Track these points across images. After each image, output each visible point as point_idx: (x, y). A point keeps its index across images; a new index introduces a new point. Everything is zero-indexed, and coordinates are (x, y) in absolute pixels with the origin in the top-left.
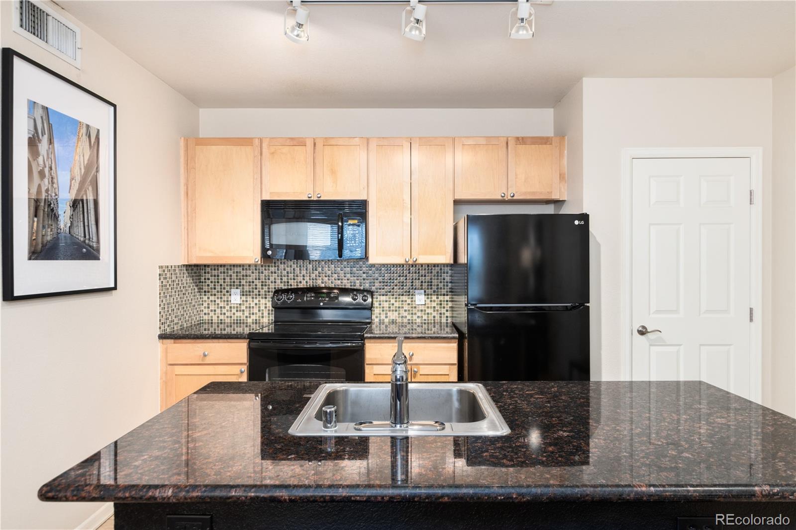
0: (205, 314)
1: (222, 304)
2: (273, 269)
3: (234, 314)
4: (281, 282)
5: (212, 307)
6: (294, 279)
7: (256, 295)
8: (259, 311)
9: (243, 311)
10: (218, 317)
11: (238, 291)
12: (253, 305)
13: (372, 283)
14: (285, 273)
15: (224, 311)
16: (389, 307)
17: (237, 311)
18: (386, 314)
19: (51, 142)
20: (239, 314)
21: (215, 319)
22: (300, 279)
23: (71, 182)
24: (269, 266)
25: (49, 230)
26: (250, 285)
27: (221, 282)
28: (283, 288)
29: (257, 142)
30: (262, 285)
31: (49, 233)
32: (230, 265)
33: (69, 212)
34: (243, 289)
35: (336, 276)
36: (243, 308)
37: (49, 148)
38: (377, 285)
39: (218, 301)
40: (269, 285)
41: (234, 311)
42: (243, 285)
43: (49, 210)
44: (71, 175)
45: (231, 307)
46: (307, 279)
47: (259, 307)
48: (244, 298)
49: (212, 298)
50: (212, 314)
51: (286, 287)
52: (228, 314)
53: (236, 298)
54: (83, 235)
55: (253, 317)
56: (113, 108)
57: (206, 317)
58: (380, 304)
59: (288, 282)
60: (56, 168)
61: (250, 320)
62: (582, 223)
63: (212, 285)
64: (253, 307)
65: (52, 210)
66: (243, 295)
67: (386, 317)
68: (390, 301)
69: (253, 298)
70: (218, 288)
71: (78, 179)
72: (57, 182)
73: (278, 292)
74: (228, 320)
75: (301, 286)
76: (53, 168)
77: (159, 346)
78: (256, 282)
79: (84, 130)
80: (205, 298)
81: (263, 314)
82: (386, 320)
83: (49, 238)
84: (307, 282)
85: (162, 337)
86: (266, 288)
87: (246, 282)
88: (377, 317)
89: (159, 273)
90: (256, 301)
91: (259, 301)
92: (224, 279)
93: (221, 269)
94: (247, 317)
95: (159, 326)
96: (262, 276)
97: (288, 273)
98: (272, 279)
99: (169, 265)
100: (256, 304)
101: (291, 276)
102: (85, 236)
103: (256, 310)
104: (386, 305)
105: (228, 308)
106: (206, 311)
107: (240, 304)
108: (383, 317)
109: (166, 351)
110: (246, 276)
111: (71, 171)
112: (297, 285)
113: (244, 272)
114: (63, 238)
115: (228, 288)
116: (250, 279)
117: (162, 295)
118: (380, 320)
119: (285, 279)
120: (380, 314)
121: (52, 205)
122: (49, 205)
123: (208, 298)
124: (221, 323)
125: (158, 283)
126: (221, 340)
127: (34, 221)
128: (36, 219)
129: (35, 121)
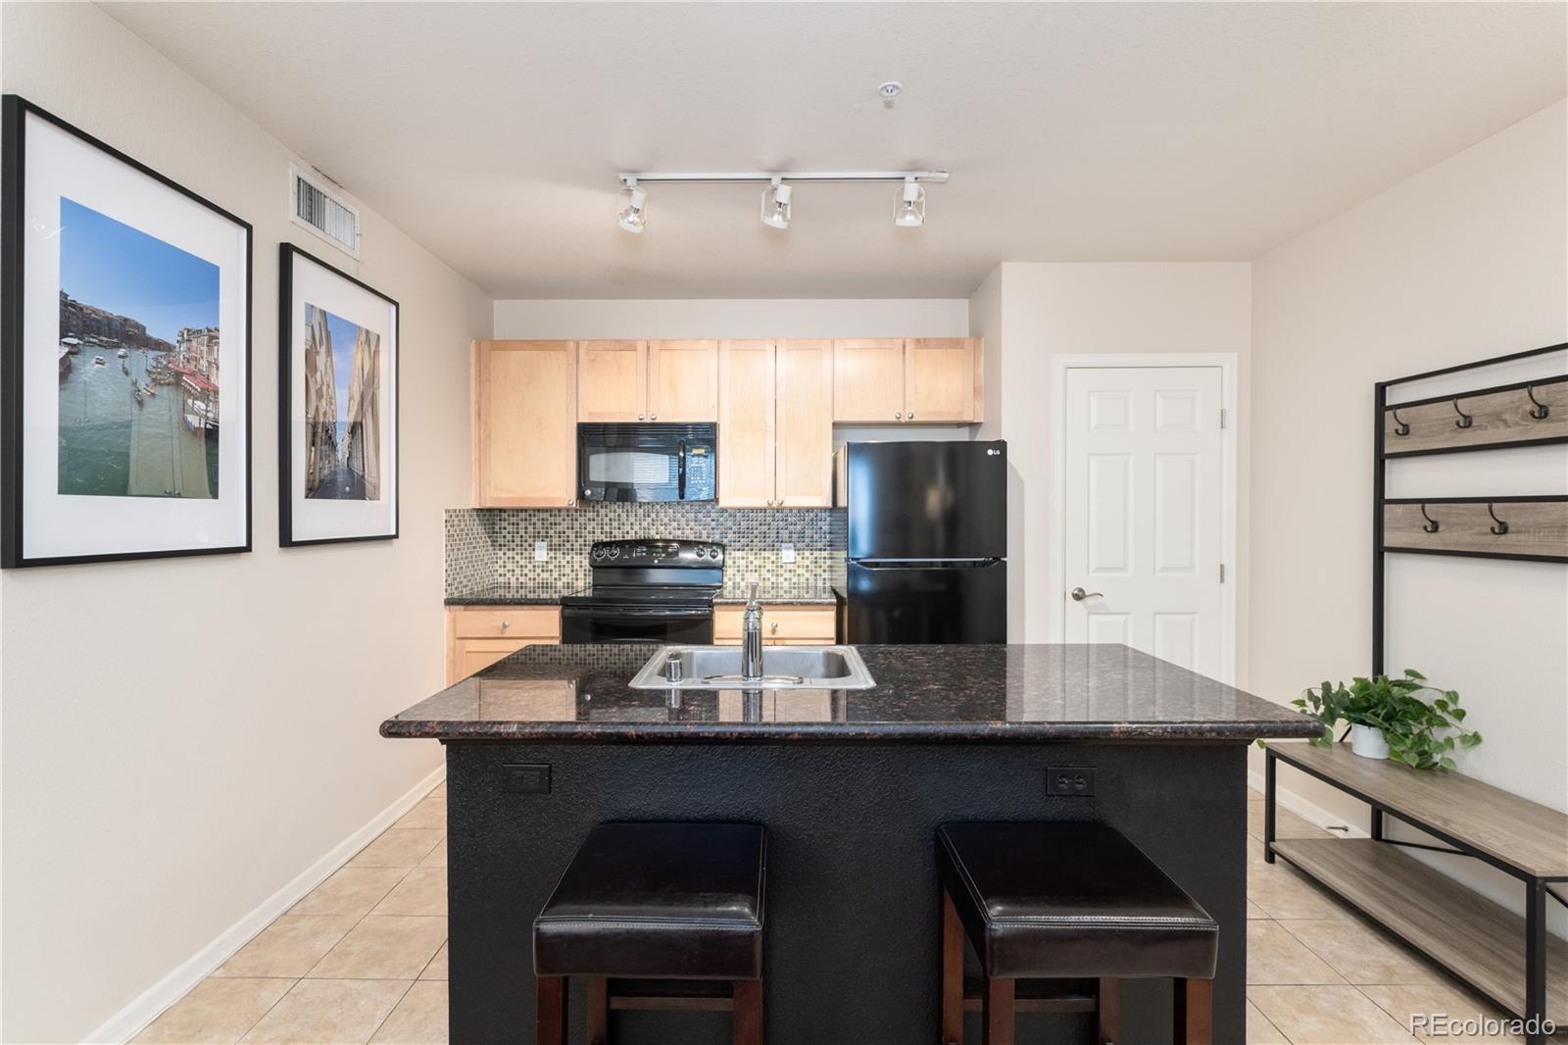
0: (500, 575)
1: (522, 562)
2: (590, 515)
3: (539, 575)
4: (602, 533)
5: (510, 566)
6: (619, 529)
7: (568, 549)
8: (572, 571)
9: (551, 571)
10: (517, 579)
11: (545, 544)
12: (564, 563)
13: (724, 534)
14: (606, 520)
15: (525, 571)
16: (747, 567)
17: (543, 571)
18: (743, 575)
19: (329, 353)
20: (546, 575)
21: (513, 581)
22: (627, 528)
23: (349, 402)
24: (585, 511)
25: (327, 462)
26: (560, 537)
27: (522, 532)
28: (605, 540)
29: (572, 345)
30: (576, 537)
32: (534, 510)
34: (551, 541)
35: (675, 524)
36: (551, 567)
37: (327, 361)
38: (731, 536)
39: (518, 558)
40: (585, 537)
41: (539, 571)
42: (551, 537)
44: (350, 394)
45: (534, 566)
46: (637, 528)
47: (573, 566)
48: (552, 554)
49: (510, 554)
50: (509, 575)
51: (608, 540)
52: (531, 575)
53: (541, 553)
55: (565, 579)
56: (394, 307)
57: (501, 579)
58: (734, 563)
59: (611, 533)
60: (334, 386)
61: (560, 584)
62: (998, 453)
63: (509, 537)
64: (564, 566)
65: (330, 437)
66: (551, 550)
67: (743, 580)
68: (747, 558)
69: (564, 554)
70: (518, 540)
71: (357, 398)
72: (335, 402)
73: (597, 545)
74: (531, 584)
75: (628, 537)
76: (331, 385)
77: (445, 614)
78: (569, 532)
79: (363, 338)
80: (501, 554)
81: (577, 575)
82: (743, 584)
84: (636, 533)
85: (449, 602)
86: (581, 541)
87: (555, 532)
88: (730, 580)
89: (445, 518)
90: (568, 558)
91: (572, 558)
92: (526, 528)
93: (522, 515)
94: (555, 579)
95: (444, 588)
96: (577, 525)
97: (610, 520)
98: (590, 528)
99: (457, 508)
100: (568, 562)
101: (615, 524)
102: (364, 470)
103: (568, 570)
104: (742, 563)
105: (530, 566)
106: (501, 571)
107: (547, 562)
108: (738, 579)
109: (454, 621)
110: (555, 524)
111: (349, 388)
112: (623, 537)
113: (552, 520)
115: (530, 541)
116: (560, 528)
117: (449, 547)
118: (734, 583)
119: (607, 528)
120: (734, 575)
122: (327, 431)
123: (505, 554)
124: (522, 588)
125: (444, 532)
126: (525, 607)
127: (311, 451)
128: (313, 449)
129: (312, 327)
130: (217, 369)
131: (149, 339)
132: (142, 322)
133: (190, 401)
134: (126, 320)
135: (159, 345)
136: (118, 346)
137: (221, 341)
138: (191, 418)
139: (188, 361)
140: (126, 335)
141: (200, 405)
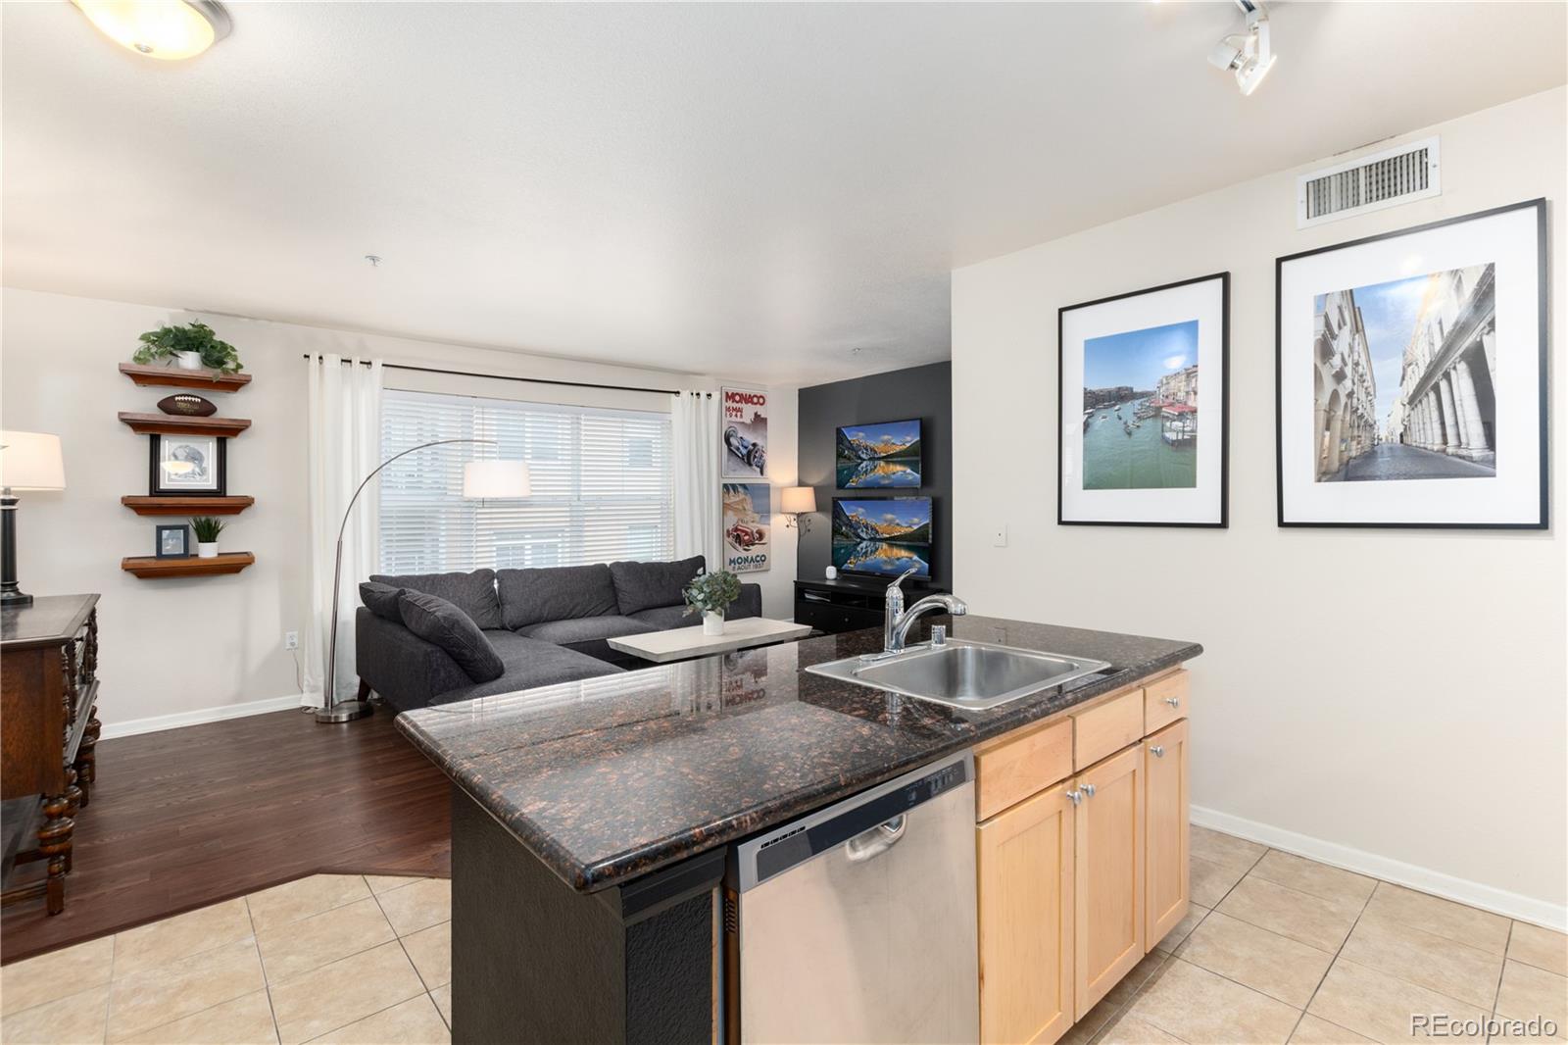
23: (1404, 369)
25: (1355, 443)
31: (1354, 448)
33: (1399, 412)
37: (1354, 339)
43: (1354, 417)
44: (1405, 360)
54: (1438, 440)
56: (1538, 209)
60: (1369, 361)
65: (1362, 416)
71: (1425, 360)
72: (1372, 377)
76: (1363, 361)
83: (1354, 454)
111: (1406, 356)
114: (1386, 451)
121: (1360, 412)
122: (1355, 412)
127: (1324, 436)
128: (1327, 434)
129: (1326, 317)
130: (1195, 393)
131: (1136, 393)
132: (1129, 386)
133: (1168, 424)
134: (1119, 388)
135: (1143, 395)
136: (1115, 405)
137: (1199, 373)
138: (1168, 435)
139: (1167, 397)
140: (1123, 396)
141: (1178, 424)
